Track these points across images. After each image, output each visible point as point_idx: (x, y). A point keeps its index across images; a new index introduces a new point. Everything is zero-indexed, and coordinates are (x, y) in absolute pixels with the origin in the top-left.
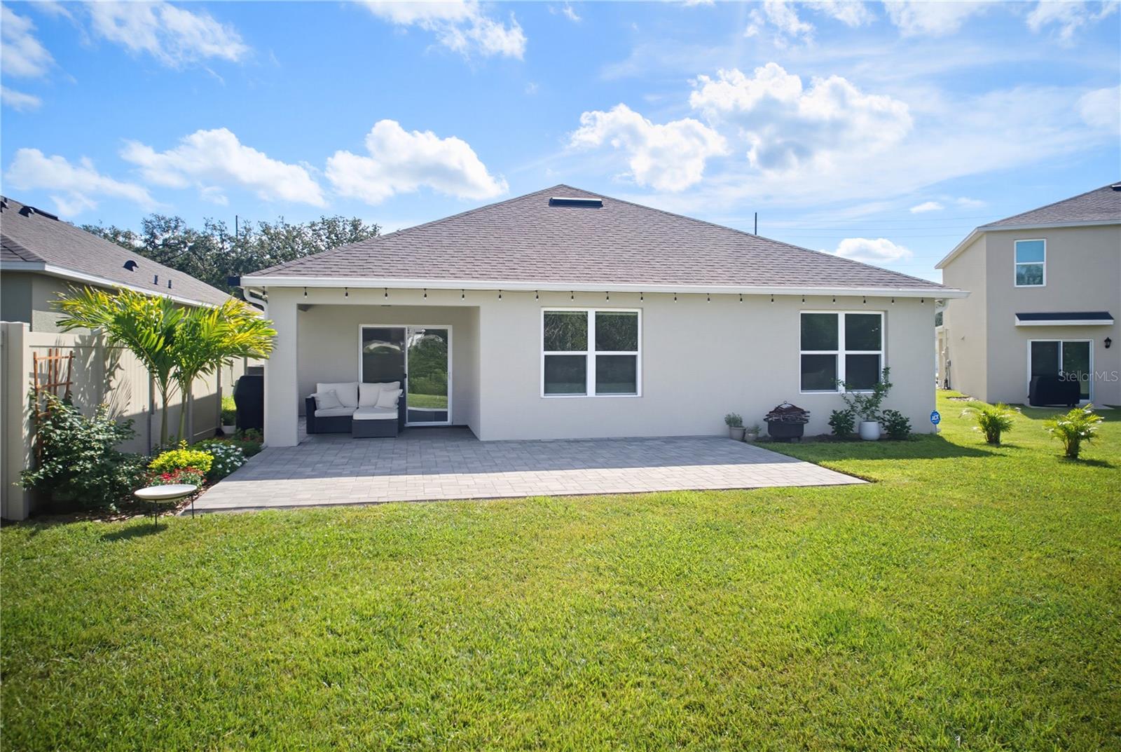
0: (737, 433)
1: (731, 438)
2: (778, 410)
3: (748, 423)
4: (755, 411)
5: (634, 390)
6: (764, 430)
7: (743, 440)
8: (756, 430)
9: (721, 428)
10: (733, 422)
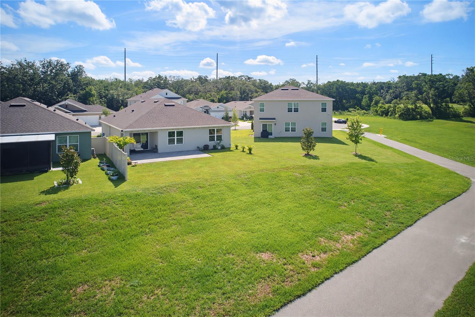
0: (199, 149)
1: (198, 150)
2: (205, 145)
3: (200, 147)
4: (201, 146)
5: (182, 143)
6: (203, 148)
7: (199, 150)
8: (201, 149)
9: (196, 149)
10: (198, 147)
